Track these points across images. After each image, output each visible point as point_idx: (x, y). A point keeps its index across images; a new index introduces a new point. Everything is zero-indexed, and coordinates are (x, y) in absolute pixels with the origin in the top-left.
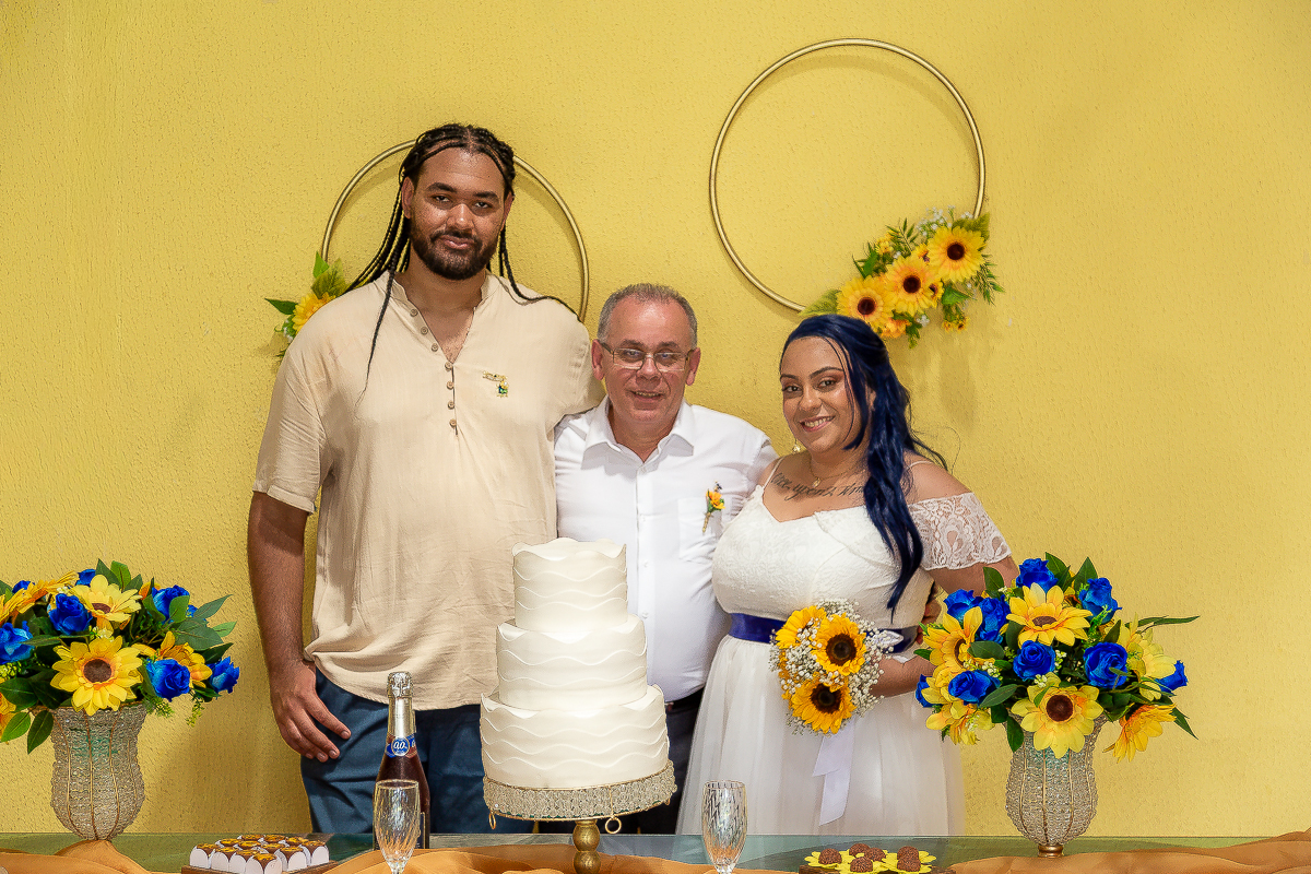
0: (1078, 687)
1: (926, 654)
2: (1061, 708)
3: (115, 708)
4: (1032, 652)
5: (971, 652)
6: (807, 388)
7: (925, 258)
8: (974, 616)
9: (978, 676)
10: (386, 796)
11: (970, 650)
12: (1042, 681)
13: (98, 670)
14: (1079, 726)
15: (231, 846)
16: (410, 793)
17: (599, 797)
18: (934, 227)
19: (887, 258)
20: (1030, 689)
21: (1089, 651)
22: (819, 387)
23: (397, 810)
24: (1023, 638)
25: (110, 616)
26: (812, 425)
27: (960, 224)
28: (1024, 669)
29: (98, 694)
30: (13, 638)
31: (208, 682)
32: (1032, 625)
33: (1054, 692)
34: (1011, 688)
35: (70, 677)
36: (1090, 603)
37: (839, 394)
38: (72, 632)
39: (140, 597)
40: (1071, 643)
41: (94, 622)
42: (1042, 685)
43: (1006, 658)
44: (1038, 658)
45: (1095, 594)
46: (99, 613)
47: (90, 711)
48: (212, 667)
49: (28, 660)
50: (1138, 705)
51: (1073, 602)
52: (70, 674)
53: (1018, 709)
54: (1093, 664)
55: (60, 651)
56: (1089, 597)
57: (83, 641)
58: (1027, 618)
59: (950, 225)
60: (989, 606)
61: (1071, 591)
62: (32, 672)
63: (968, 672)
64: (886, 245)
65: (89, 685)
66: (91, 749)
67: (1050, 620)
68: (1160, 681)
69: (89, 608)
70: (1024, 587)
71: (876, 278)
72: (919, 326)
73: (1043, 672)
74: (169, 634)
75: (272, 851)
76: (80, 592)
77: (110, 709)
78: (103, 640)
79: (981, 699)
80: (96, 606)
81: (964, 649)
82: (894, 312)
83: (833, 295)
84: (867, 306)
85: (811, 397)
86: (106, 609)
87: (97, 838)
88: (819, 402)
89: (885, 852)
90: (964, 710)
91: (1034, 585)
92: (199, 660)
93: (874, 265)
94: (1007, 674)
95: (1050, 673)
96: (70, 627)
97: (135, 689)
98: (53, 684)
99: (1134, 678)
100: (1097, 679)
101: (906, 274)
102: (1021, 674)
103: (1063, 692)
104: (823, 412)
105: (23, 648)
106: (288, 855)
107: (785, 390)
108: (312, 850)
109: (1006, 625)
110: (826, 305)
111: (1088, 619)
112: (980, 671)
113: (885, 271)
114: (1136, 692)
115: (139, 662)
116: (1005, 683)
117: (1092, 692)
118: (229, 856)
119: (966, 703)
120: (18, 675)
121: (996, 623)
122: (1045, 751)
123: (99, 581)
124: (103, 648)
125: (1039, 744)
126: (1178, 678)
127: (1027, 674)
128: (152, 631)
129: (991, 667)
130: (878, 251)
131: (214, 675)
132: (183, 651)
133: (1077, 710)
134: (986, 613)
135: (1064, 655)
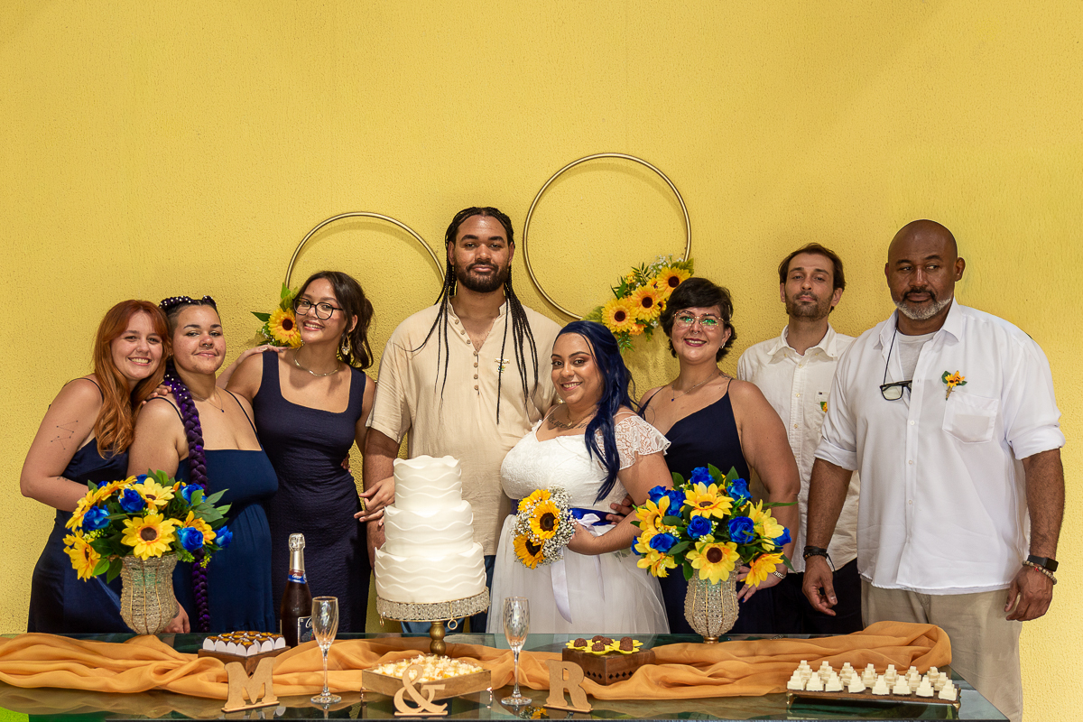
0: (725, 543)
1: (637, 524)
2: (715, 555)
3: (159, 556)
4: (698, 522)
5: (663, 523)
6: (566, 364)
7: (655, 286)
8: (665, 501)
9: (667, 536)
10: (319, 607)
11: (663, 521)
12: (703, 539)
13: (149, 534)
14: (726, 565)
15: (227, 637)
16: (332, 604)
17: (444, 608)
18: (660, 267)
19: (633, 286)
20: (697, 544)
21: (732, 521)
22: (574, 364)
23: (325, 615)
24: (693, 514)
25: (156, 502)
26: (567, 386)
27: (676, 265)
28: (693, 532)
29: (149, 547)
30: (99, 515)
31: (214, 541)
32: (699, 507)
33: (711, 546)
34: (686, 543)
35: (133, 538)
36: (733, 494)
37: (587, 368)
38: (134, 511)
39: (173, 491)
40: (721, 517)
41: (146, 505)
42: (703, 541)
43: (683, 526)
44: (701, 526)
45: (736, 489)
46: (149, 500)
47: (145, 558)
48: (216, 532)
49: (107, 528)
50: (761, 554)
51: (724, 493)
52: (132, 536)
53: (690, 556)
54: (734, 530)
55: (127, 522)
56: (733, 490)
57: (140, 516)
58: (696, 502)
59: (670, 266)
60: (674, 496)
61: (722, 487)
62: (110, 535)
63: (661, 534)
64: (631, 279)
65: (144, 542)
66: (144, 580)
67: (709, 503)
68: (774, 540)
69: (144, 497)
70: (695, 485)
71: (626, 299)
72: (653, 327)
73: (705, 534)
74: (191, 512)
75: (252, 641)
76: (138, 487)
77: (156, 557)
78: (152, 516)
79: (668, 550)
80: (148, 496)
81: (658, 520)
82: (637, 319)
83: (600, 309)
84: (620, 316)
85: (568, 369)
86: (154, 498)
87: (148, 634)
88: (573, 373)
89: (613, 640)
90: (659, 556)
91: (700, 483)
92: (209, 528)
93: (624, 291)
94: (684, 535)
95: (709, 535)
96: (133, 508)
97: (171, 544)
98: (122, 542)
99: (758, 537)
100: (735, 538)
101: (644, 295)
102: (692, 535)
103: (716, 546)
104: (575, 379)
105: (105, 521)
106: (261, 643)
107: (553, 363)
108: (275, 640)
109: (684, 507)
110: (595, 315)
111: (731, 503)
112: (668, 533)
113: (631, 294)
114: (759, 545)
115: (173, 529)
116: (682, 540)
117: (733, 545)
118: (226, 643)
119: (660, 552)
120: (102, 537)
121: (677, 505)
122: (706, 580)
123: (149, 481)
124: (152, 521)
125: (702, 576)
126: (785, 538)
127: (695, 535)
128: (181, 511)
129: (674, 531)
130: (627, 282)
131: (218, 537)
132: (199, 522)
133: (725, 556)
134: (671, 500)
135: (717, 524)
